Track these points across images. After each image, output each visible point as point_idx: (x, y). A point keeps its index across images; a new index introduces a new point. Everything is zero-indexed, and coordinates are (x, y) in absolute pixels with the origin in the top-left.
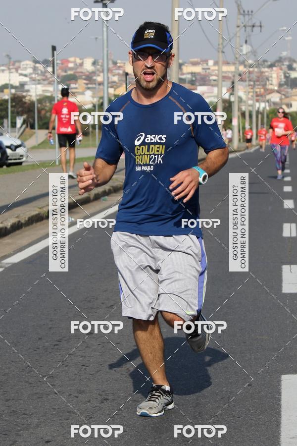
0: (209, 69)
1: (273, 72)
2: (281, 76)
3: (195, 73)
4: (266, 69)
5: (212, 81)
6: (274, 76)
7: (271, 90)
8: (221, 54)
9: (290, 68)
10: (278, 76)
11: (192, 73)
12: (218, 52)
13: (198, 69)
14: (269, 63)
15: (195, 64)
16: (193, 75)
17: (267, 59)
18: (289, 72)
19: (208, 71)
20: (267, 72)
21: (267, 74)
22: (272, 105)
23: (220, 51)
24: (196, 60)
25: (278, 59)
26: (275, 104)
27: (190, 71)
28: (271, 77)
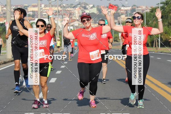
0: (42, 9)
1: (76, 10)
2: (80, 12)
3: (34, 11)
4: (72, 9)
5: (44, 15)
6: (77, 12)
7: (75, 19)
9: (85, 8)
10: (78, 13)
11: (33, 11)
13: (36, 9)
14: (74, 6)
15: (34, 6)
16: (34, 12)
17: (73, 4)
18: (84, 10)
20: (73, 10)
21: (73, 11)
22: (75, 27)
24: (35, 4)
25: (78, 3)
26: (76, 27)
27: (32, 10)
28: (75, 13)
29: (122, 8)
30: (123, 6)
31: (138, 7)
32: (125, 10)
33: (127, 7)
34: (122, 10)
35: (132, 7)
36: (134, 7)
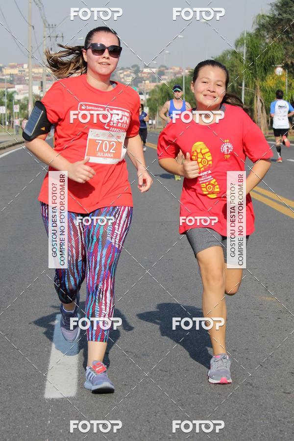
0: (24, 71)
3: (13, 74)
5: (27, 81)
8: (31, 59)
11: (10, 75)
12: (29, 57)
13: (15, 71)
15: (13, 67)
19: (23, 72)
23: (30, 56)
24: (13, 64)
27: (9, 73)
29: (145, 70)
30: (146, 67)
31: (167, 69)
32: (149, 73)
33: (152, 68)
34: (145, 73)
35: (160, 68)
36: (162, 68)
